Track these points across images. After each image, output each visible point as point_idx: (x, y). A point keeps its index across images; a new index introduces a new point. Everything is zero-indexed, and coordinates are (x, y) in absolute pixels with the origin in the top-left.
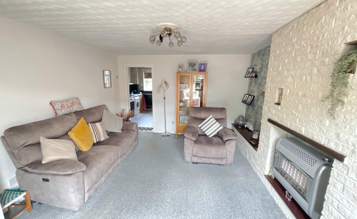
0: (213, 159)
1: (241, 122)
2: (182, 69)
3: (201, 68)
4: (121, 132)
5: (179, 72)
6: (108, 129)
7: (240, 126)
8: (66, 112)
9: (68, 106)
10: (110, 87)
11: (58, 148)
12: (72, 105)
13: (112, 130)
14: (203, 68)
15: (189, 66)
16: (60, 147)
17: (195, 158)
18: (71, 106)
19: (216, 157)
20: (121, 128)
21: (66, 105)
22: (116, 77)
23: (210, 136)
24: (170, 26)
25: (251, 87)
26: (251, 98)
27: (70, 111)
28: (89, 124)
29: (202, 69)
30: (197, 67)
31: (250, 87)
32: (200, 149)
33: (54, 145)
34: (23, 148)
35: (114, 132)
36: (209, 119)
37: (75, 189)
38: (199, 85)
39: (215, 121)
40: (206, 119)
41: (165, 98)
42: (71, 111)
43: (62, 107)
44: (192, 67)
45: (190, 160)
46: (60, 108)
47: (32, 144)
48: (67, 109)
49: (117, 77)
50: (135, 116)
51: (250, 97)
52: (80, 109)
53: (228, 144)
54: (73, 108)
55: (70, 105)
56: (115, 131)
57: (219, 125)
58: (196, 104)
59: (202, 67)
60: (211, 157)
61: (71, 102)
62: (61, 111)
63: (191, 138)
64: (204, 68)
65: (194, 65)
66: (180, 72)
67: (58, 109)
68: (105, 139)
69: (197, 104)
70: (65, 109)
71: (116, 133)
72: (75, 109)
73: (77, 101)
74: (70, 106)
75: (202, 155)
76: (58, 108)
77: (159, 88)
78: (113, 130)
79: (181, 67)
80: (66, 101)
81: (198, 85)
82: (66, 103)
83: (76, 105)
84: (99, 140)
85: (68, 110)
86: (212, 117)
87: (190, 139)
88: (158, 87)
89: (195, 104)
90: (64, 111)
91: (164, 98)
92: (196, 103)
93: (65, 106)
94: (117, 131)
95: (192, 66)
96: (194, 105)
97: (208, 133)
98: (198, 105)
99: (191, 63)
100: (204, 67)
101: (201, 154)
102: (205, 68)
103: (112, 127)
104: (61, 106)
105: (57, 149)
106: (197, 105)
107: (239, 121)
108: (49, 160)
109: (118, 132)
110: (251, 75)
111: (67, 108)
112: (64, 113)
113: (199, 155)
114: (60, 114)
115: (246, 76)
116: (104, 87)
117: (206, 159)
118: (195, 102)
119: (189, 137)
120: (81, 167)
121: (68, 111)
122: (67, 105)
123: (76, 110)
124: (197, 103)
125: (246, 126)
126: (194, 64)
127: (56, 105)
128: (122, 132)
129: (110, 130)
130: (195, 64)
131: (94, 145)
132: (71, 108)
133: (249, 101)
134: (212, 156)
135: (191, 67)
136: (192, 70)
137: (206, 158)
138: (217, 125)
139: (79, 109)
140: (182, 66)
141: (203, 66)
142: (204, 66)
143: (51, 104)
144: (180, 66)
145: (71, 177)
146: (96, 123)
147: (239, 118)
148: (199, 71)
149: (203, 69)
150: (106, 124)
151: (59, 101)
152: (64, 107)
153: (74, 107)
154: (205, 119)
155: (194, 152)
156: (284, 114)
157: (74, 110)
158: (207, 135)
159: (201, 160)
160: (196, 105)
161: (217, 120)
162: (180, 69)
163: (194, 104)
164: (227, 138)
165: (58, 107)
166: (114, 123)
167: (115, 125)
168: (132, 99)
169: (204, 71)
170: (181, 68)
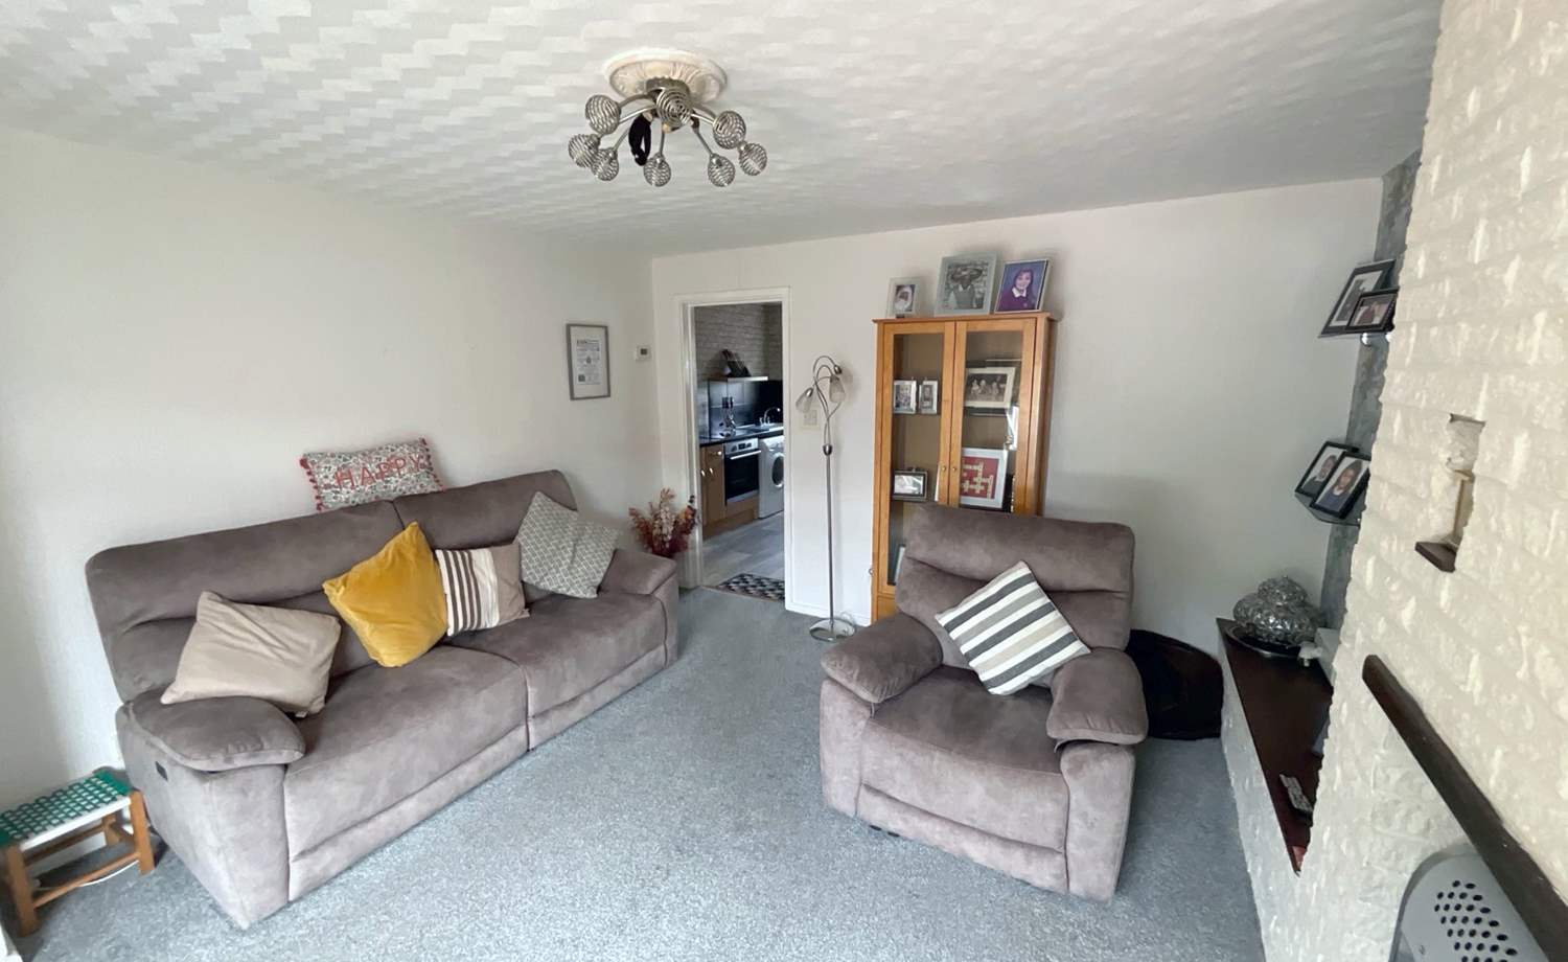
0: (975, 836)
1: (1274, 624)
2: (909, 304)
3: (1014, 291)
4: (591, 595)
5: (898, 317)
6: (535, 578)
7: (1269, 647)
8: (355, 496)
9: (366, 472)
10: (606, 393)
11: (245, 645)
12: (384, 470)
13: (555, 586)
14: (1024, 288)
15: (948, 284)
16: (252, 643)
17: (878, 800)
18: (382, 472)
19: (997, 828)
20: (599, 580)
21: (358, 469)
22: (636, 354)
23: (996, 691)
24: (658, 64)
25: (1368, 393)
26: (1351, 472)
27: (374, 495)
28: (439, 554)
29: (1017, 294)
30: (987, 287)
31: (1365, 397)
32: (896, 761)
33: (237, 632)
34: (128, 631)
35: (562, 595)
36: (1006, 587)
37: (225, 838)
38: (1002, 386)
39: (1044, 600)
40: (988, 582)
41: (831, 448)
42: (380, 495)
43: (343, 476)
44: (961, 289)
45: (846, 807)
46: (334, 482)
47: (168, 616)
48: (362, 487)
49: (644, 352)
50: (761, 519)
51: (1348, 461)
52: (421, 486)
53: (1078, 767)
54: (387, 482)
55: (378, 471)
56: (568, 590)
57: (1067, 629)
58: (983, 488)
59: (1018, 282)
60: (966, 822)
61: (384, 460)
62: (337, 492)
63: (852, 686)
64: (1029, 288)
65: (972, 278)
66: (903, 317)
67: (327, 487)
68: (505, 622)
69: (990, 490)
70: (353, 487)
71: (571, 600)
72: (395, 488)
73: (413, 455)
74: (373, 475)
75: (912, 795)
76: (326, 481)
77: (805, 399)
78: (560, 587)
79: (908, 290)
80: (366, 454)
81: (995, 384)
82: (361, 462)
83: (402, 473)
84: (468, 625)
85: (367, 488)
86: (1024, 577)
87: (850, 691)
88: (801, 397)
89: (979, 488)
90: (347, 495)
91: (827, 449)
92: (982, 484)
93: (354, 473)
94: (573, 591)
95: (962, 280)
96: (972, 493)
97: (987, 667)
98: (993, 497)
99: (958, 266)
100: (1029, 281)
101: (905, 786)
102: (1034, 288)
103: (554, 570)
104: (339, 474)
105: (242, 649)
106: (989, 495)
107: (1260, 611)
108: (187, 693)
109: (581, 594)
110: (1360, 314)
111: (360, 482)
112: (347, 500)
113: (891, 792)
114: (330, 506)
115: (1334, 323)
116: (569, 397)
117: (938, 829)
118: (975, 479)
119: (843, 681)
120: (262, 749)
121: (367, 494)
122: (365, 468)
123: (400, 490)
124: (986, 485)
125: (1307, 654)
126: (975, 273)
127: (318, 467)
128: (595, 599)
129: (547, 583)
130: (980, 272)
131: (444, 642)
132: (380, 480)
133: (1337, 492)
134: (972, 820)
135: (957, 287)
136: (961, 305)
137: (936, 820)
138: (1051, 626)
139: (418, 488)
140: (912, 287)
141: (1025, 276)
142: (1032, 277)
143: (303, 463)
144: (899, 288)
145: (207, 785)
146: (473, 552)
147: (1265, 591)
148: (1001, 309)
149: (1024, 295)
150: (527, 557)
151: (333, 456)
152: (351, 478)
153: (393, 479)
154: (983, 583)
155: (866, 770)
156: (1471, 656)
157: (395, 490)
158: (983, 677)
159: (905, 820)
160: (983, 494)
161: (1058, 596)
162: (902, 301)
163: (972, 487)
164: (1067, 727)
165: (326, 477)
166: (566, 552)
167: (572, 562)
168: (749, 445)
169: (1025, 305)
170: (904, 296)
